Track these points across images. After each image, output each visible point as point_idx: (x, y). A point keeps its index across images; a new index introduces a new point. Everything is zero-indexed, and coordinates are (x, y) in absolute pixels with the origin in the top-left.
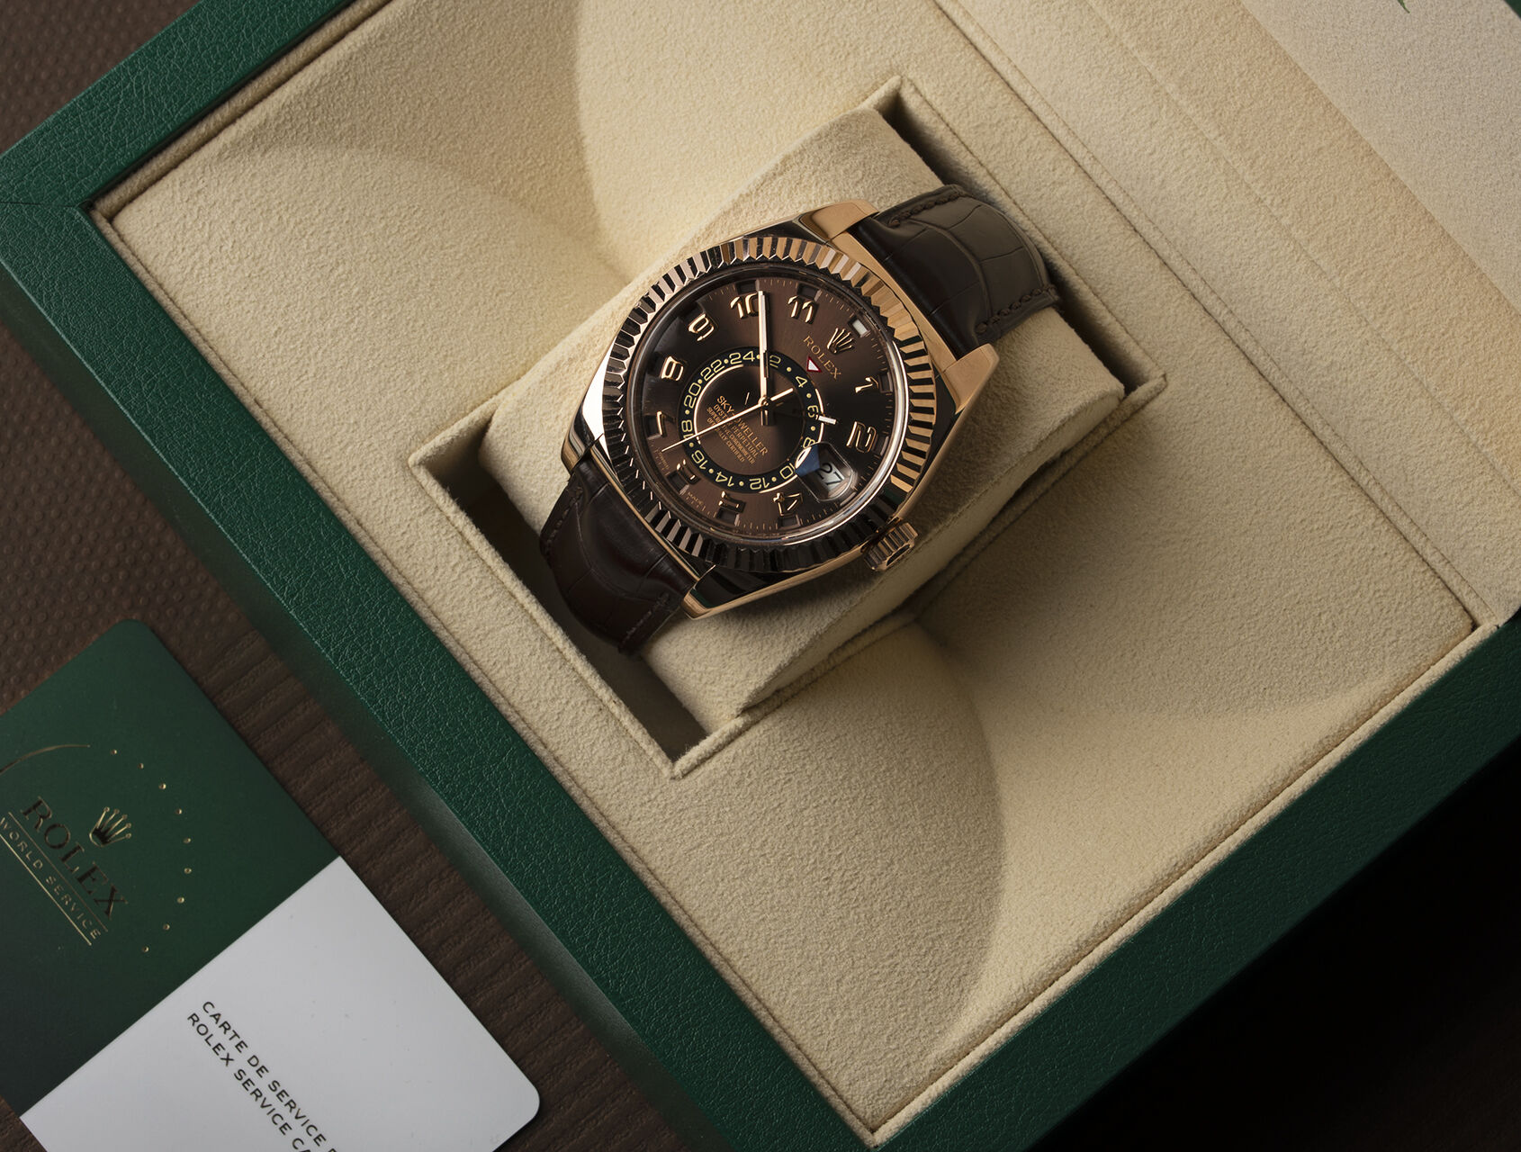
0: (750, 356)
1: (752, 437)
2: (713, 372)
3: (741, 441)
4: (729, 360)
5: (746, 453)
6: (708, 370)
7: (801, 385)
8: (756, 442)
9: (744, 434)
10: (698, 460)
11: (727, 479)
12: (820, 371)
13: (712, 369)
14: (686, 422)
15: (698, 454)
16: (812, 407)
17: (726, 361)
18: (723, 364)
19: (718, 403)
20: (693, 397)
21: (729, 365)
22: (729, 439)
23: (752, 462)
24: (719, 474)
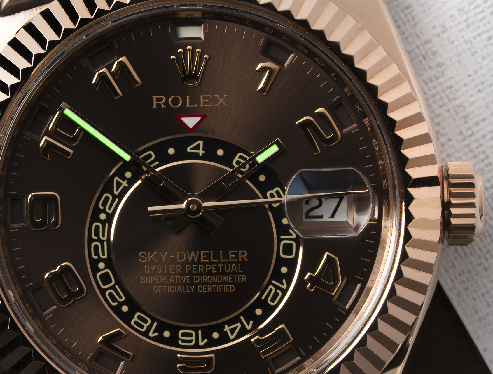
0: (119, 184)
1: (216, 256)
2: (102, 242)
3: (210, 273)
4: (104, 211)
5: (227, 278)
6: (96, 247)
7: (201, 152)
8: (226, 256)
9: (204, 264)
10: (191, 341)
11: (239, 325)
12: (203, 117)
13: (99, 240)
14: (135, 319)
15: (183, 335)
16: (236, 159)
17: (103, 216)
18: (103, 222)
19: (145, 264)
20: (113, 288)
21: (110, 218)
22: (196, 285)
23: (244, 278)
24: (227, 329)
